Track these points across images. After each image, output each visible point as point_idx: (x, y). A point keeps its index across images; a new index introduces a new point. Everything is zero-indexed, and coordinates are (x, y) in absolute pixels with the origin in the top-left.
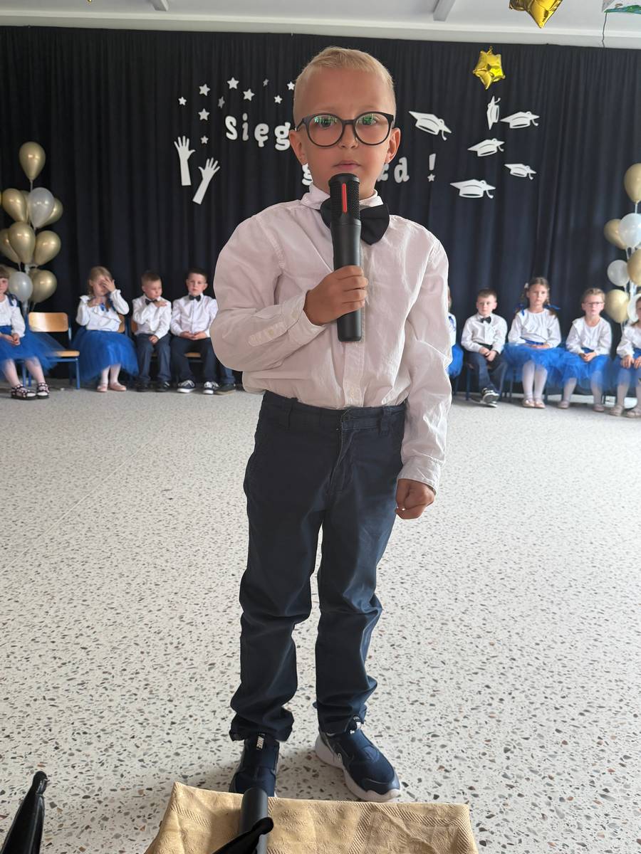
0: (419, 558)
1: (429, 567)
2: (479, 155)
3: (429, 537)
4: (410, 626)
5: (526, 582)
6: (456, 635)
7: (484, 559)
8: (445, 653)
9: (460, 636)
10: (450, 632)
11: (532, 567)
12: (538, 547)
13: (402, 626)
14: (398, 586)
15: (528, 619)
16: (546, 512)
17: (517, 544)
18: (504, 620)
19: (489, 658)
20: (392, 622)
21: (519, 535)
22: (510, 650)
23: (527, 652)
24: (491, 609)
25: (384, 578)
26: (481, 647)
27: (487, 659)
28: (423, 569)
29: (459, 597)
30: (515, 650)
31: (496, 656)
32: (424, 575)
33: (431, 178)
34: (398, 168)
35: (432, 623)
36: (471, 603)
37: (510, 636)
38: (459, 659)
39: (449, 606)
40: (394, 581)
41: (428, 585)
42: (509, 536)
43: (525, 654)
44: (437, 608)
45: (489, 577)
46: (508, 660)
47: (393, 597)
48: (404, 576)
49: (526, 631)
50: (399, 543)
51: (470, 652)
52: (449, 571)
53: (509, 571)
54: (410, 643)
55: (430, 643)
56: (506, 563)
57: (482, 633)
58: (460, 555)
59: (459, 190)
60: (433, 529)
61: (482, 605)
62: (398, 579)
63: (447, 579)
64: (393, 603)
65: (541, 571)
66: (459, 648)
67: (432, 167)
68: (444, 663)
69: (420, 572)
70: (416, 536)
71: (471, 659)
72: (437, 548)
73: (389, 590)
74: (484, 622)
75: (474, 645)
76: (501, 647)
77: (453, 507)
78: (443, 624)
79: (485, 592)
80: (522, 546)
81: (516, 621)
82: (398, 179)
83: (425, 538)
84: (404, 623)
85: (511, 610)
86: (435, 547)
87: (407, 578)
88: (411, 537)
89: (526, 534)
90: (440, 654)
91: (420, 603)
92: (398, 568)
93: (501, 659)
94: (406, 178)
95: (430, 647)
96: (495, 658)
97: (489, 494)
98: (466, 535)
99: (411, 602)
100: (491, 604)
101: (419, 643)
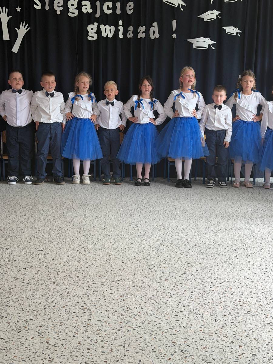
0: (189, 295)
1: (196, 300)
2: (205, 20)
3: (193, 280)
4: (190, 338)
5: (256, 306)
6: (219, 342)
7: (229, 293)
8: (214, 353)
9: (221, 343)
10: (215, 340)
11: (258, 296)
12: (261, 284)
13: (186, 338)
14: (179, 314)
15: (260, 330)
16: (263, 260)
17: (248, 282)
18: (246, 331)
19: (240, 355)
20: (179, 337)
21: (248, 276)
22: (252, 349)
23: (262, 350)
24: (238, 325)
25: (170, 309)
26: (234, 349)
27: (239, 356)
28: (193, 302)
29: (218, 318)
30: (255, 349)
31: (244, 354)
32: (194, 305)
33: (174, 36)
34: (152, 29)
35: (203, 336)
36: (225, 322)
37: (251, 341)
38: (222, 356)
39: (212, 324)
40: (176, 310)
41: (197, 312)
42: (242, 277)
43: (261, 351)
44: (205, 326)
45: (233, 304)
46: (251, 355)
47: (177, 321)
48: (182, 307)
49: (259, 337)
50: (176, 285)
51: (228, 352)
52: (209, 302)
53: (245, 300)
54: (192, 349)
55: (204, 348)
56: (242, 295)
57: (234, 340)
58: (214, 291)
59: (193, 44)
60: (195, 275)
61: (231, 322)
62: (178, 309)
63: (208, 307)
64: (178, 324)
65: (264, 299)
66: (222, 350)
67: (174, 29)
68: (214, 360)
69: (191, 303)
70: (185, 280)
71: (229, 356)
72: (199, 287)
73: (174, 317)
74: (235, 333)
75: (230, 348)
76: (246, 348)
77: (205, 259)
78: (210, 336)
79: (232, 314)
80: (251, 284)
81: (253, 331)
82: (152, 37)
83: (191, 281)
84: (187, 336)
85: (249, 325)
86: (198, 287)
87: (184, 308)
88: (182, 281)
89: (252, 275)
90: (211, 354)
91: (194, 324)
92: (177, 302)
93: (247, 355)
94: (157, 36)
95: (204, 350)
96: (244, 355)
97: (226, 249)
98: (216, 278)
99: (189, 323)
100: (237, 321)
101: (197, 349)
